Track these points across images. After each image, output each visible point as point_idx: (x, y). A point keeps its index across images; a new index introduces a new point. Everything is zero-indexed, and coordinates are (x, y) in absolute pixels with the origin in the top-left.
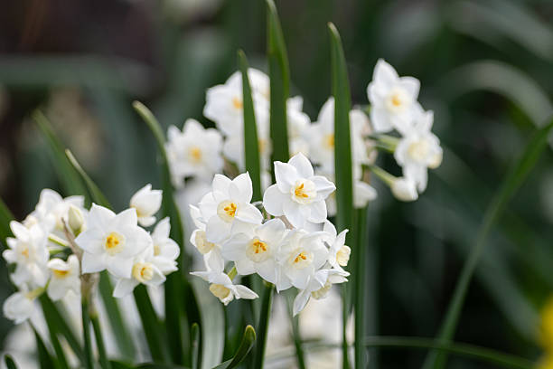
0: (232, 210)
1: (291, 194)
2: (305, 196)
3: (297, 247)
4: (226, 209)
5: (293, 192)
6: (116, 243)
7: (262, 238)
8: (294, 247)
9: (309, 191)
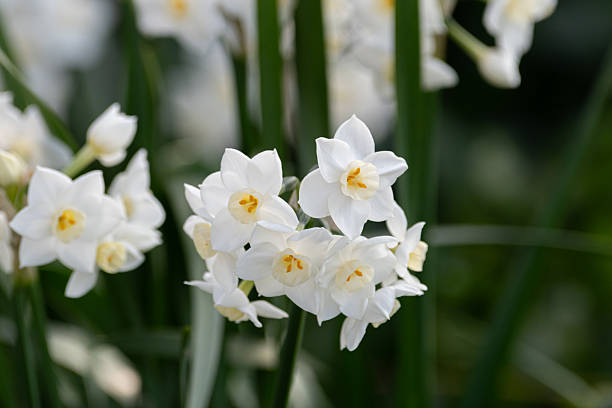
0: (252, 203)
1: (341, 185)
2: (361, 185)
3: (349, 259)
4: (243, 202)
5: (344, 181)
6: (72, 222)
7: (297, 250)
8: (345, 258)
9: (367, 178)
